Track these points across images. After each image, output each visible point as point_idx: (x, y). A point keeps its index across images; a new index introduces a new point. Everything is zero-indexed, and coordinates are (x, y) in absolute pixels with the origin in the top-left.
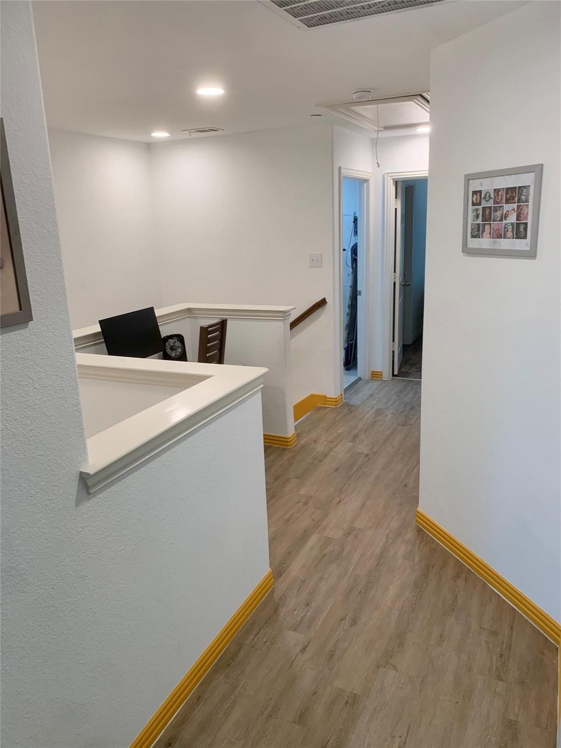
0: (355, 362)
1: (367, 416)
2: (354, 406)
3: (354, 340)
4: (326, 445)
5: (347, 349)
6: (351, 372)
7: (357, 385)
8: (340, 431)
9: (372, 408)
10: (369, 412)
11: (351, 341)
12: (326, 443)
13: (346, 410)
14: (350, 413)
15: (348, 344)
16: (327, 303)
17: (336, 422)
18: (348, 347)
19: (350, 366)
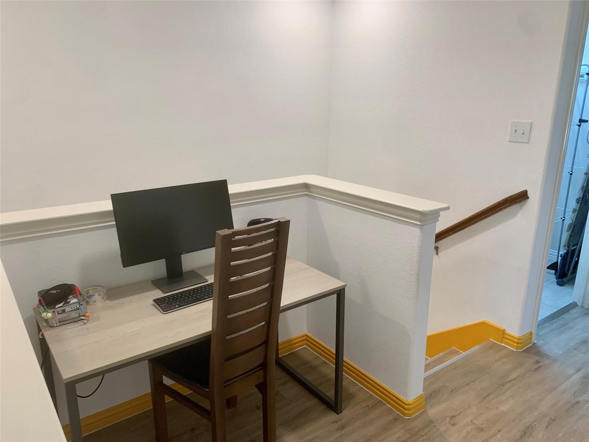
0: (574, 275)
1: (564, 386)
2: (547, 357)
3: (579, 245)
4: (468, 433)
5: (564, 256)
6: (565, 289)
7: (566, 316)
8: (504, 408)
9: (578, 370)
10: (570, 376)
11: (573, 246)
12: (469, 428)
13: (532, 361)
14: (537, 370)
15: (568, 251)
16: (528, 198)
17: (507, 383)
18: (566, 254)
19: (565, 279)
